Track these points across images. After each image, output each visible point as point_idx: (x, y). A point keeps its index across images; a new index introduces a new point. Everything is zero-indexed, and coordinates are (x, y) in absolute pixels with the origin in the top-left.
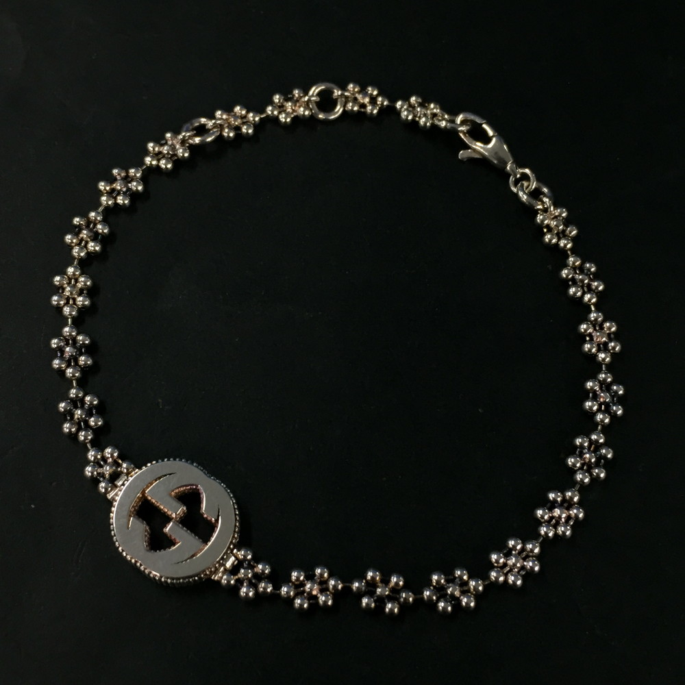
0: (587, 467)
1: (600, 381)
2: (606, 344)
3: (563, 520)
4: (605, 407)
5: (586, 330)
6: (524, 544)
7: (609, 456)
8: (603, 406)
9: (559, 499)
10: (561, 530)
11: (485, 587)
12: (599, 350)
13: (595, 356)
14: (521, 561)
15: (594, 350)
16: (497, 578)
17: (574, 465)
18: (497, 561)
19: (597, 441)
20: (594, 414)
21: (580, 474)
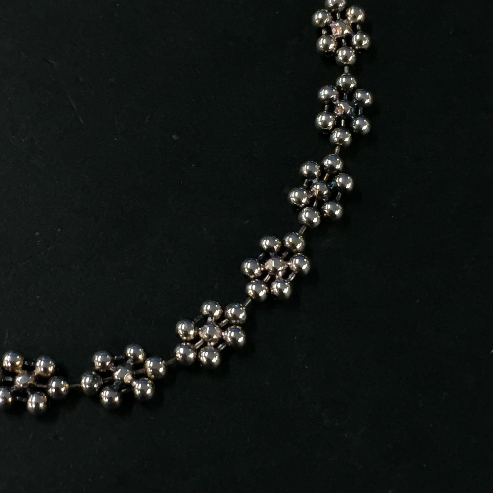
0: (317, 203)
1: (339, 88)
2: (348, 38)
3: (280, 273)
4: (345, 123)
5: (321, 21)
6: (224, 308)
7: (348, 186)
8: (343, 121)
9: (275, 247)
10: (276, 287)
11: (168, 368)
12: (339, 46)
13: (334, 55)
14: (219, 331)
15: (332, 46)
16: (185, 356)
17: (299, 201)
18: (186, 334)
19: (332, 167)
20: (330, 133)
21: (306, 212)
